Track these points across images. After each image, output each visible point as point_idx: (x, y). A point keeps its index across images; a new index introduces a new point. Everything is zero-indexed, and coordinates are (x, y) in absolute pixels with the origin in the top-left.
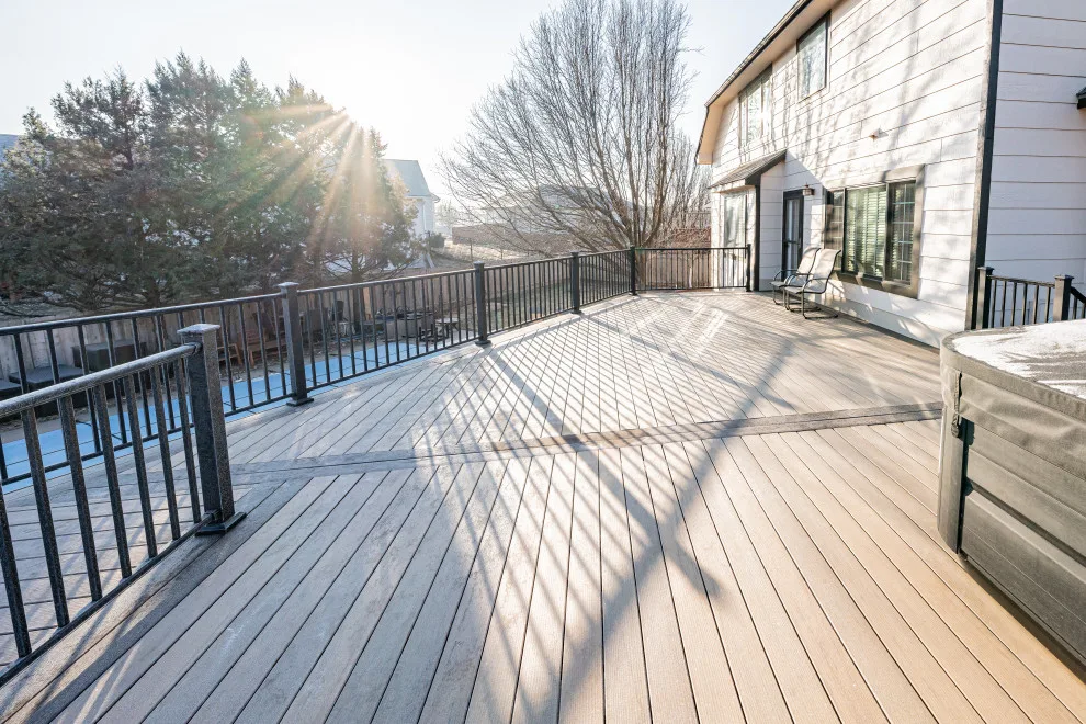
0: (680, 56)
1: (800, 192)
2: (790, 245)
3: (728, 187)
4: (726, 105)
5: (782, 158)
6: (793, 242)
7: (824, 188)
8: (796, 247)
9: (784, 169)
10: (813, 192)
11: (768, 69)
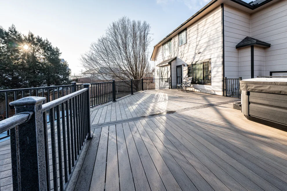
0: (148, 35)
1: (181, 66)
2: (178, 77)
3: (161, 65)
4: (159, 47)
5: (176, 59)
6: (179, 77)
7: (187, 64)
8: (180, 78)
9: (176, 61)
10: (184, 65)
11: (171, 39)
